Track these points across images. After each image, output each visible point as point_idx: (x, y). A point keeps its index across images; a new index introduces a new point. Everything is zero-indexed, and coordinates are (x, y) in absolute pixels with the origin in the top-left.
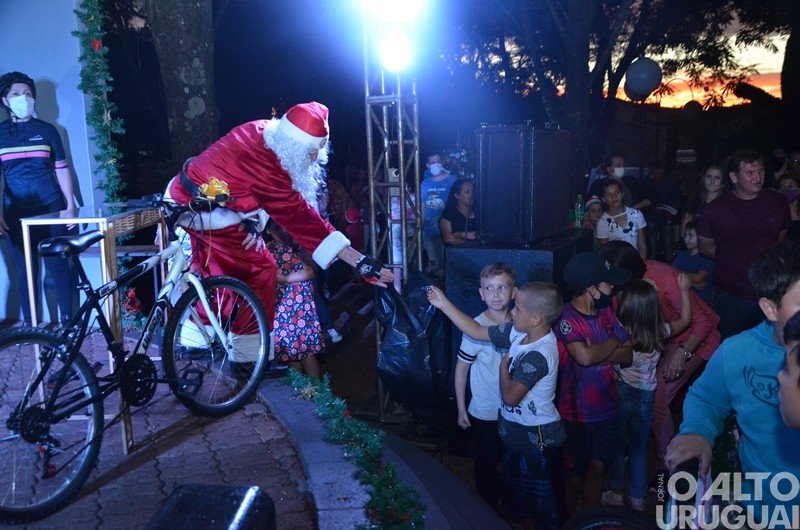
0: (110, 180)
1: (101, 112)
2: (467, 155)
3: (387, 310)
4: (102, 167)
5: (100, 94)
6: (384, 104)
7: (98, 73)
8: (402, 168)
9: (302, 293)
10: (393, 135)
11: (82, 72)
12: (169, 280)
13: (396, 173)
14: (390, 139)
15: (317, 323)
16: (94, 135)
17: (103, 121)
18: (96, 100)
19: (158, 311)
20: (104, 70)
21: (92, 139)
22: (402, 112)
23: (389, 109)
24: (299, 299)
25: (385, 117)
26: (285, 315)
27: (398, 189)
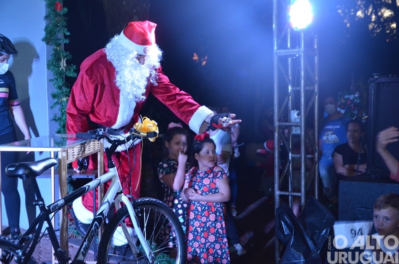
0: (63, 114)
1: (59, 60)
2: (360, 97)
3: (286, 232)
4: (57, 103)
5: (59, 45)
6: (289, 56)
7: (58, 29)
8: (303, 110)
9: (215, 213)
10: (296, 83)
11: (46, 28)
12: (106, 200)
13: (299, 114)
14: (293, 86)
15: (225, 240)
16: (52, 78)
17: (60, 66)
18: (56, 50)
19: (96, 225)
20: (63, 26)
21: (51, 80)
22: (304, 64)
23: (293, 60)
24: (212, 217)
25: (290, 67)
26: (199, 230)
27: (299, 128)
